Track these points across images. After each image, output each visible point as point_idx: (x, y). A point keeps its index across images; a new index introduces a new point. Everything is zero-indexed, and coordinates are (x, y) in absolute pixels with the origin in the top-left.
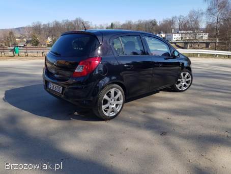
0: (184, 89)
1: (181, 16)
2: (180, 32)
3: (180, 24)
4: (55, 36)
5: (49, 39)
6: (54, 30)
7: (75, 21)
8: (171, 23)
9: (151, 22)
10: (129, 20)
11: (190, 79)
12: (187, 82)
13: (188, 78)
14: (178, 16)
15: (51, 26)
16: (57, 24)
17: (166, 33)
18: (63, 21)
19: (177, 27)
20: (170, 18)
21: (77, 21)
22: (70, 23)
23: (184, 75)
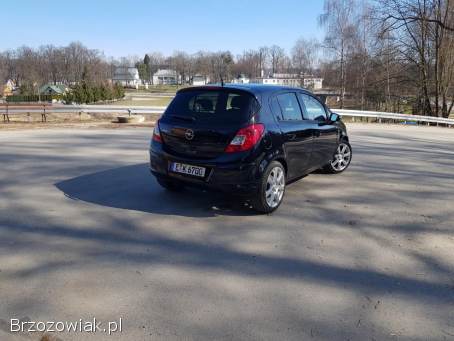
0: (342, 168)
1: (274, 46)
2: (274, 75)
3: (275, 62)
4: (23, 78)
5: (10, 86)
6: (22, 66)
7: (67, 49)
8: (258, 58)
9: (222, 56)
10: (181, 50)
11: (348, 154)
12: (345, 159)
13: (345, 152)
14: (270, 46)
15: (14, 57)
16: (28, 53)
17: (249, 76)
18: (42, 48)
19: (269, 66)
20: (256, 49)
21: (73, 48)
22: (57, 53)
23: (341, 148)
